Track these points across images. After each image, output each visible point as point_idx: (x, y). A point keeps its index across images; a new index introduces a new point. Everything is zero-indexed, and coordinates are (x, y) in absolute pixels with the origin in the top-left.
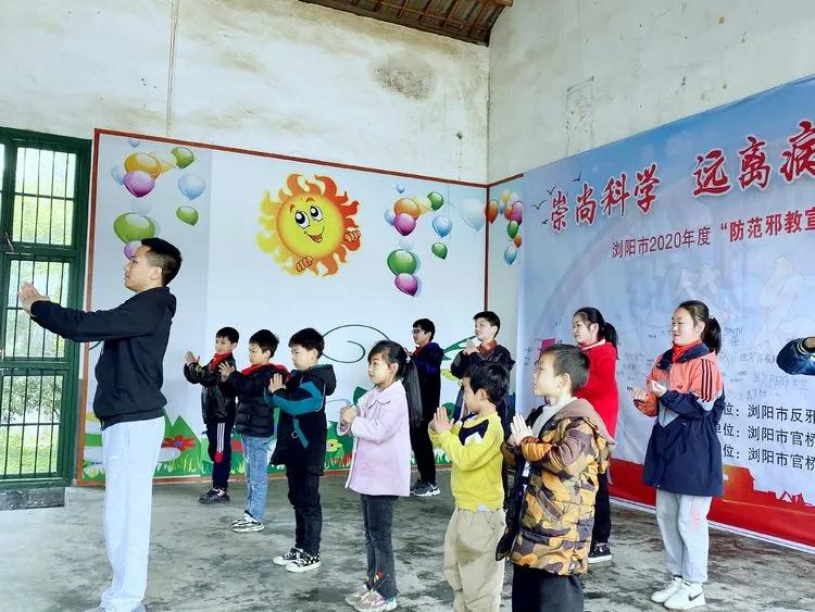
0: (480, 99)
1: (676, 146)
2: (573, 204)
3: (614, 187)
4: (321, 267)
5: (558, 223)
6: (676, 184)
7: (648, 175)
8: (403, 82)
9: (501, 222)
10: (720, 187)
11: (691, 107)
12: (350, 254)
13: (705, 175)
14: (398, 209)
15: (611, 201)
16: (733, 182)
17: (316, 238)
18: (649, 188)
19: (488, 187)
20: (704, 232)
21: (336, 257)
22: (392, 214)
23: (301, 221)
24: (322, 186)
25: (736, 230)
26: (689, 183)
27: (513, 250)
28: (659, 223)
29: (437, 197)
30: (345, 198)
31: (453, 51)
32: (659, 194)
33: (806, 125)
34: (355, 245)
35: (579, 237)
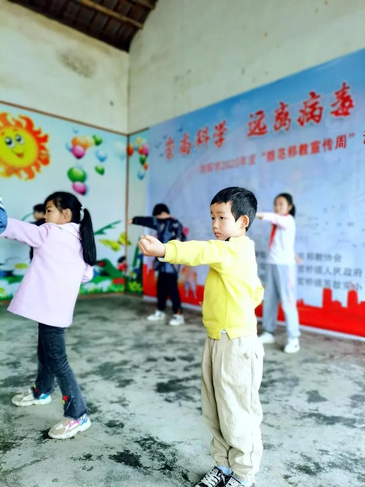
0: (124, 84)
1: (238, 109)
2: (178, 144)
3: (202, 134)
4: (24, 174)
5: (169, 155)
6: (237, 131)
7: (221, 126)
8: (76, 65)
9: (136, 156)
10: (262, 131)
11: (246, 86)
12: (43, 167)
13: (253, 125)
14: (75, 142)
15: (199, 141)
16: (270, 128)
17: (20, 155)
18: (221, 134)
19: (128, 136)
20: (252, 158)
21: (34, 168)
22: (70, 146)
23: (10, 143)
24: (24, 123)
25: (271, 155)
26: (244, 129)
27: (142, 171)
28: (227, 153)
29: (99, 138)
30: (39, 132)
31: (108, 52)
32: (227, 137)
33: (313, 94)
34: (46, 162)
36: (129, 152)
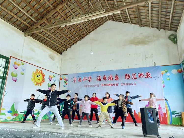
1: (94, 74)
2: (77, 79)
3: (85, 78)
4: (39, 84)
5: (75, 82)
6: (94, 79)
7: (90, 77)
8: (52, 58)
10: (100, 80)
11: (96, 70)
12: (43, 83)
13: (98, 79)
14: (50, 77)
15: (84, 80)
16: (102, 80)
17: (39, 80)
18: (90, 79)
19: (60, 75)
20: (98, 85)
21: (41, 83)
22: (49, 77)
23: (37, 77)
24: (41, 71)
25: (102, 85)
26: (96, 79)
27: (65, 85)
28: (91, 83)
29: (54, 76)
30: (43, 74)
31: (58, 55)
32: (92, 80)
33: (111, 75)
34: (44, 82)
35: (79, 84)
36: (61, 79)
